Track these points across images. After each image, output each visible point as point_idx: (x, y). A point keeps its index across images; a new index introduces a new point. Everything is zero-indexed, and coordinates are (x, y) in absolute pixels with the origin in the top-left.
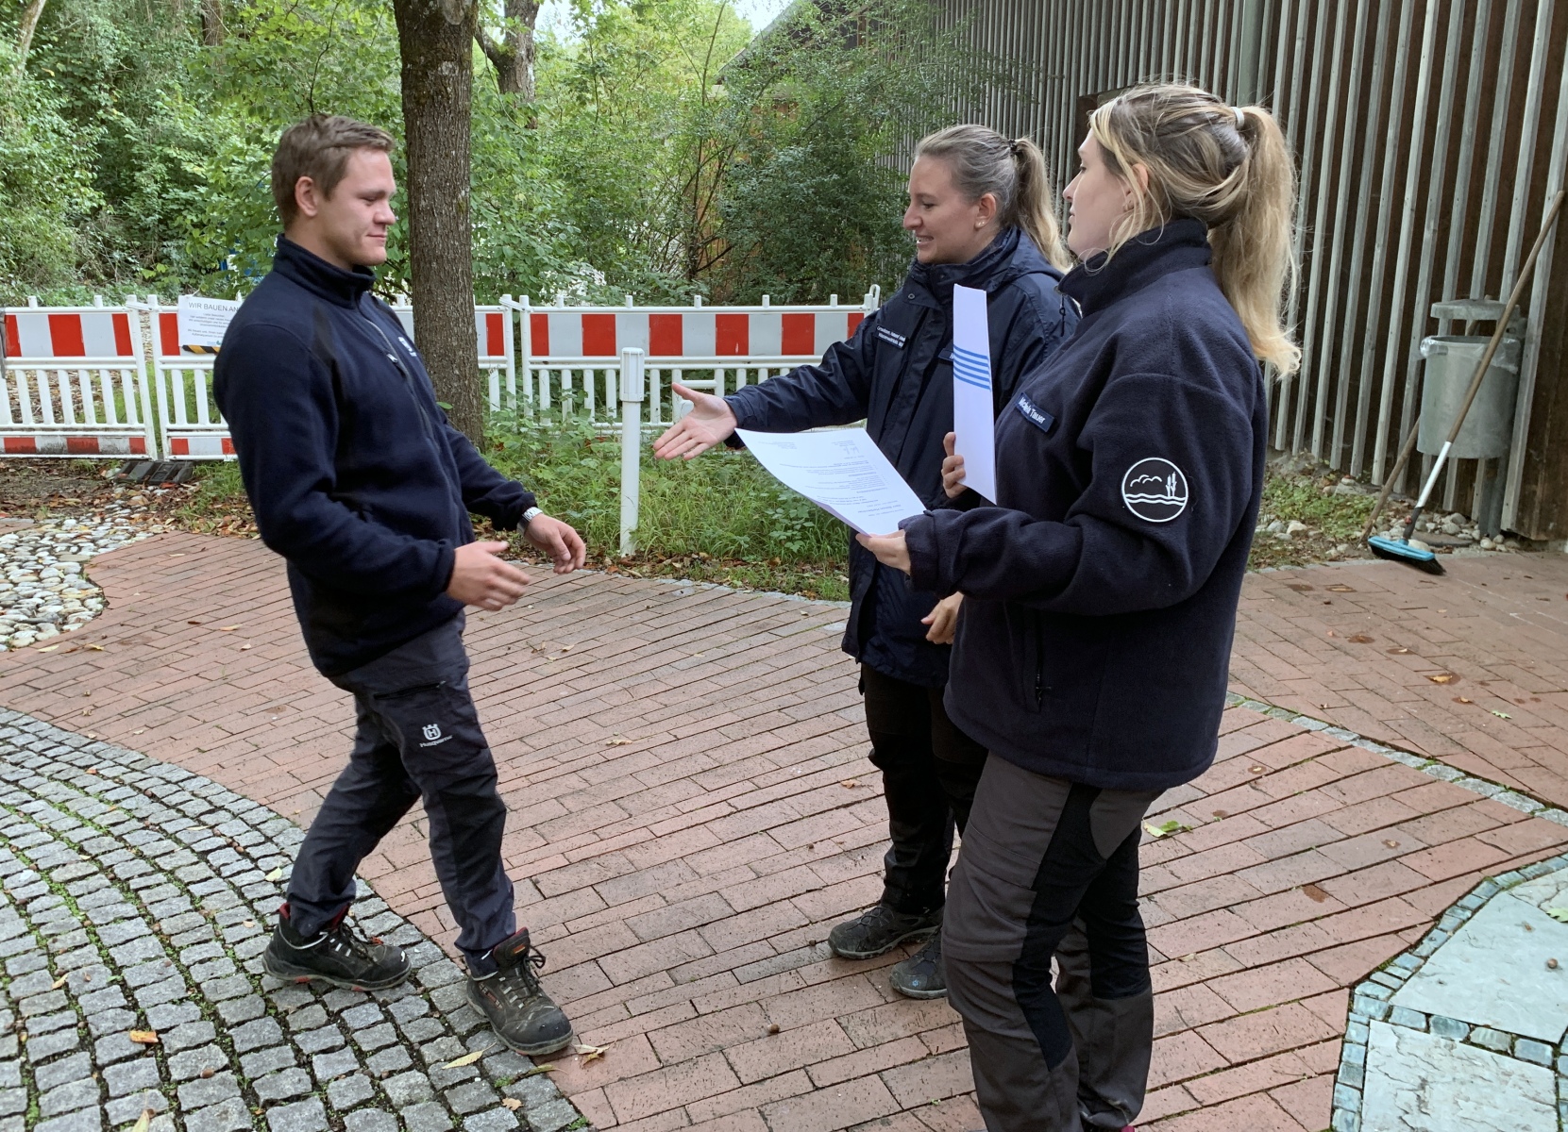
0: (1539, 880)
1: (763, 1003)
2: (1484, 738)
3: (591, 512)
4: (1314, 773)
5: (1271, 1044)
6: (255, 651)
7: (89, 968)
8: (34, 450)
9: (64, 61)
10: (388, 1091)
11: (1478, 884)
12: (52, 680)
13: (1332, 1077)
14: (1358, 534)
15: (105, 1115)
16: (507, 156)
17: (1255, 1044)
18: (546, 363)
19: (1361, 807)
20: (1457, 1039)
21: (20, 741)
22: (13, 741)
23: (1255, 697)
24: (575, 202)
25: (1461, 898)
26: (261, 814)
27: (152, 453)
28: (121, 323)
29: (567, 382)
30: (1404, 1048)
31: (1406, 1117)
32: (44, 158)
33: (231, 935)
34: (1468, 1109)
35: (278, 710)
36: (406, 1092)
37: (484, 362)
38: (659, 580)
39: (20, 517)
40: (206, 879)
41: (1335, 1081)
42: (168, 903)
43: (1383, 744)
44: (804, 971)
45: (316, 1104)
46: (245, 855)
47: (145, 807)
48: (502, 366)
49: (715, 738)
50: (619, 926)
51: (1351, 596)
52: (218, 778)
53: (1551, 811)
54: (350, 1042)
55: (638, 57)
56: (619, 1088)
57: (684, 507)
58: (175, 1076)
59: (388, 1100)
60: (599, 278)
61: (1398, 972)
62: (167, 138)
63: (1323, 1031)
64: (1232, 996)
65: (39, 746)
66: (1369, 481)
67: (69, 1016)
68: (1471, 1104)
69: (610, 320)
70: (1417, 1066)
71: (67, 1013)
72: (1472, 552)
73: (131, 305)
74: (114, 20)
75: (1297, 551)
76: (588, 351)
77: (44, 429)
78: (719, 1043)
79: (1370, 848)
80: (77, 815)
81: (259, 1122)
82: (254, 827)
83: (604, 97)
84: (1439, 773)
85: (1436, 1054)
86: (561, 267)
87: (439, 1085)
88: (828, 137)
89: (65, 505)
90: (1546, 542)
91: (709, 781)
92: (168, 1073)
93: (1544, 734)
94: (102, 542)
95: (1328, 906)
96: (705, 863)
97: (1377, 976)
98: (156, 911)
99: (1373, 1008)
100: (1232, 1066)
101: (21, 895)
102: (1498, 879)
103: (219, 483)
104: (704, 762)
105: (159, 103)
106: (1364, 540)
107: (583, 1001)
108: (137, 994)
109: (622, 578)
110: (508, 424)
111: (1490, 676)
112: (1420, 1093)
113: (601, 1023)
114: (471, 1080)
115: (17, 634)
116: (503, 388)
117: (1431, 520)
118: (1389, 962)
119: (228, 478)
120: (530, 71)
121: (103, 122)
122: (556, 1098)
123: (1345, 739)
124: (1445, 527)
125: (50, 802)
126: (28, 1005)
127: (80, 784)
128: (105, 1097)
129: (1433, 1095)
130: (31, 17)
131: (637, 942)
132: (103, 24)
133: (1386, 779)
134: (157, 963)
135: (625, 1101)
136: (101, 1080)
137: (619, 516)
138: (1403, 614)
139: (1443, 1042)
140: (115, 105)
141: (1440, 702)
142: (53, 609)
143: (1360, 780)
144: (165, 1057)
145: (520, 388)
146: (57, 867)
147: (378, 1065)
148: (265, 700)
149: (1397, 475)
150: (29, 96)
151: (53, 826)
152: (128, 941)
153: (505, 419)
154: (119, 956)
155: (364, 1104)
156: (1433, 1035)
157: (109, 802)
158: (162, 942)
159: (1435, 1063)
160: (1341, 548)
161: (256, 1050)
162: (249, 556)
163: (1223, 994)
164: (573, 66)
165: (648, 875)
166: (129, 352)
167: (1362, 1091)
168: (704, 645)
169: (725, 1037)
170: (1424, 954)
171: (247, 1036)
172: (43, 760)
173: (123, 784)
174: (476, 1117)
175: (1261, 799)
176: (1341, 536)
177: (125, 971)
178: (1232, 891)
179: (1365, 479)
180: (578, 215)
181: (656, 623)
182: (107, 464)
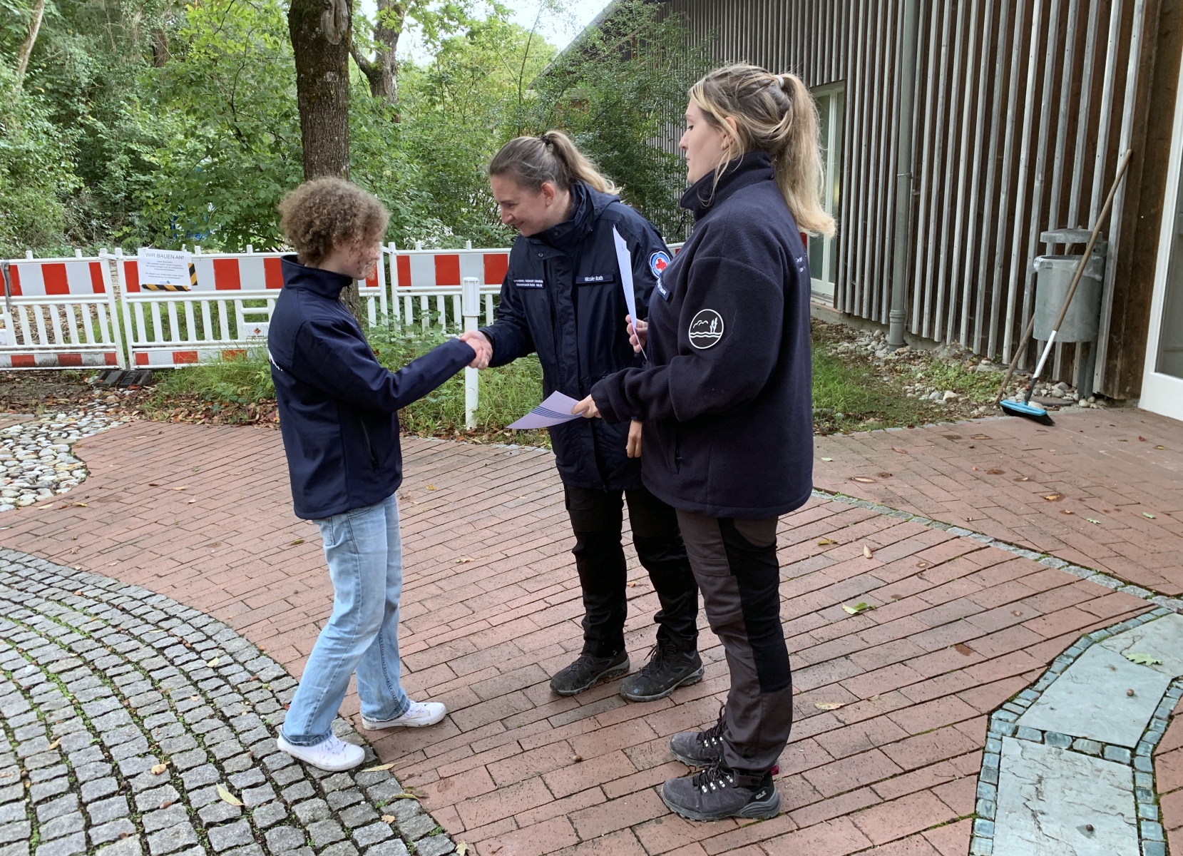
0: (1121, 635)
1: (570, 741)
2: (1082, 538)
3: (444, 398)
4: (962, 566)
5: (933, 756)
6: (198, 504)
7: (76, 734)
8: (34, 365)
9: (51, 81)
10: (297, 813)
11: (1078, 639)
12: (48, 529)
13: (975, 777)
14: (994, 399)
15: (89, 839)
16: (377, 143)
17: (921, 756)
18: (409, 291)
19: (996, 589)
20: (1064, 748)
21: (25, 573)
22: (20, 573)
23: (920, 514)
24: (428, 175)
25: (1066, 649)
26: (204, 620)
27: (121, 364)
28: (95, 269)
29: (425, 305)
30: (1026, 755)
31: (1028, 803)
32: (37, 152)
33: (181, 707)
34: (1071, 796)
35: (215, 545)
36: (310, 814)
37: (363, 291)
38: (494, 446)
39: (24, 413)
40: (163, 668)
41: (978, 780)
42: (135, 685)
43: (1011, 544)
44: (600, 717)
45: (244, 823)
46: (192, 649)
47: (117, 617)
48: (377, 294)
49: (535, 555)
50: (466, 689)
51: (989, 442)
52: (172, 595)
53: (1128, 587)
54: (269, 779)
55: (473, 70)
56: (467, 804)
57: (512, 393)
58: (141, 808)
59: (297, 819)
60: (448, 231)
61: (1022, 702)
62: (130, 136)
63: (969, 745)
64: (905, 723)
65: (39, 576)
66: (1001, 361)
67: (62, 769)
68: (1074, 792)
69: (455, 259)
70: (1035, 767)
71: (60, 766)
72: (1073, 409)
73: (104, 256)
74: (88, 50)
75: (950, 412)
76: (440, 281)
77: (40, 349)
78: (538, 770)
79: (1003, 617)
80: (67, 625)
81: (203, 838)
82: (198, 629)
83: (449, 99)
84: (1050, 563)
85: (1049, 759)
86: (419, 222)
87: (335, 808)
88: (611, 124)
89: (58, 404)
90: (1124, 401)
91: (530, 586)
92: (135, 806)
93: (1124, 534)
94: (85, 430)
95: (974, 658)
96: (529, 643)
97: (1007, 706)
98: (126, 691)
99: (1005, 728)
100: (905, 773)
101: (25, 683)
102: (1092, 635)
103: (171, 385)
104: (527, 572)
105: (123, 111)
106: (998, 402)
107: (440, 745)
108: (112, 751)
109: (468, 445)
110: (382, 336)
111: (1086, 495)
112: (1038, 786)
113: (453, 759)
114: (359, 803)
115: (22, 497)
116: (378, 311)
117: (1045, 388)
118: (1016, 695)
119: (177, 381)
120: (394, 81)
121: (82, 125)
122: (420, 813)
123: (984, 541)
124: (1054, 392)
125: (47, 616)
126: (31, 761)
127: (69, 602)
128: (88, 826)
129: (1047, 787)
130: (26, 49)
131: (479, 701)
132: (79, 53)
133: (1014, 569)
134: (127, 729)
135: (471, 814)
136: (85, 813)
137: (464, 400)
138: (1025, 454)
139: (1054, 749)
140: (90, 113)
141: (1050, 514)
142: (48, 478)
143: (995, 570)
144: (133, 796)
145: (390, 311)
146: (53, 662)
147: (290, 795)
148: (206, 538)
149: (1020, 356)
150: (26, 108)
151: (49, 633)
152: (105, 713)
153: (380, 332)
154: (98, 724)
155: (280, 823)
156: (1047, 745)
157: (90, 615)
158: (130, 713)
159: (1049, 765)
160: (982, 409)
161: (200, 787)
162: (194, 436)
163: (899, 722)
164: (425, 77)
165: (486, 654)
166: (103, 291)
167: (997, 786)
168: (527, 490)
169: (541, 767)
170: (1040, 689)
171: (194, 778)
172: (41, 586)
173: (101, 602)
174: (362, 830)
175: (925, 585)
176: (982, 401)
177: (102, 735)
178: (905, 650)
179: (997, 361)
180: (431, 185)
181: (492, 476)
182: (89, 373)
